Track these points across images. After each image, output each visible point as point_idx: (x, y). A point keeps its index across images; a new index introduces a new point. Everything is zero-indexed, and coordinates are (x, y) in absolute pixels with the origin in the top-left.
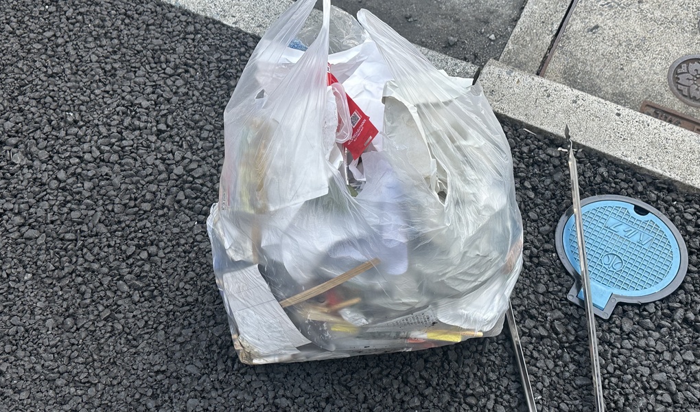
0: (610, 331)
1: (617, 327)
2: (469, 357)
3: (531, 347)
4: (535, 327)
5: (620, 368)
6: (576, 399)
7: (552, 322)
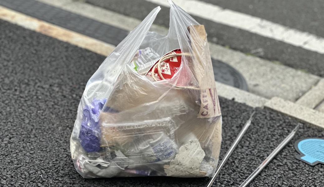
0: (313, 169)
1: (317, 169)
2: (244, 164)
3: (274, 166)
4: (277, 162)
5: (315, 179)
6: (291, 182)
7: (286, 163)
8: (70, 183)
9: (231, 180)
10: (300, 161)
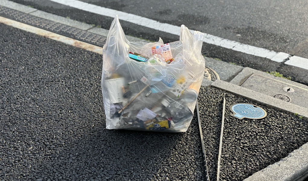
8: (98, 136)
9: (193, 130)
10: (233, 117)
